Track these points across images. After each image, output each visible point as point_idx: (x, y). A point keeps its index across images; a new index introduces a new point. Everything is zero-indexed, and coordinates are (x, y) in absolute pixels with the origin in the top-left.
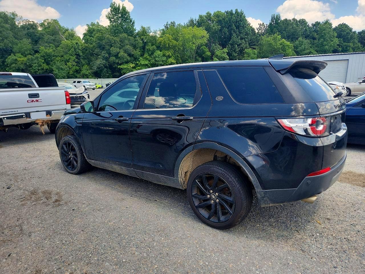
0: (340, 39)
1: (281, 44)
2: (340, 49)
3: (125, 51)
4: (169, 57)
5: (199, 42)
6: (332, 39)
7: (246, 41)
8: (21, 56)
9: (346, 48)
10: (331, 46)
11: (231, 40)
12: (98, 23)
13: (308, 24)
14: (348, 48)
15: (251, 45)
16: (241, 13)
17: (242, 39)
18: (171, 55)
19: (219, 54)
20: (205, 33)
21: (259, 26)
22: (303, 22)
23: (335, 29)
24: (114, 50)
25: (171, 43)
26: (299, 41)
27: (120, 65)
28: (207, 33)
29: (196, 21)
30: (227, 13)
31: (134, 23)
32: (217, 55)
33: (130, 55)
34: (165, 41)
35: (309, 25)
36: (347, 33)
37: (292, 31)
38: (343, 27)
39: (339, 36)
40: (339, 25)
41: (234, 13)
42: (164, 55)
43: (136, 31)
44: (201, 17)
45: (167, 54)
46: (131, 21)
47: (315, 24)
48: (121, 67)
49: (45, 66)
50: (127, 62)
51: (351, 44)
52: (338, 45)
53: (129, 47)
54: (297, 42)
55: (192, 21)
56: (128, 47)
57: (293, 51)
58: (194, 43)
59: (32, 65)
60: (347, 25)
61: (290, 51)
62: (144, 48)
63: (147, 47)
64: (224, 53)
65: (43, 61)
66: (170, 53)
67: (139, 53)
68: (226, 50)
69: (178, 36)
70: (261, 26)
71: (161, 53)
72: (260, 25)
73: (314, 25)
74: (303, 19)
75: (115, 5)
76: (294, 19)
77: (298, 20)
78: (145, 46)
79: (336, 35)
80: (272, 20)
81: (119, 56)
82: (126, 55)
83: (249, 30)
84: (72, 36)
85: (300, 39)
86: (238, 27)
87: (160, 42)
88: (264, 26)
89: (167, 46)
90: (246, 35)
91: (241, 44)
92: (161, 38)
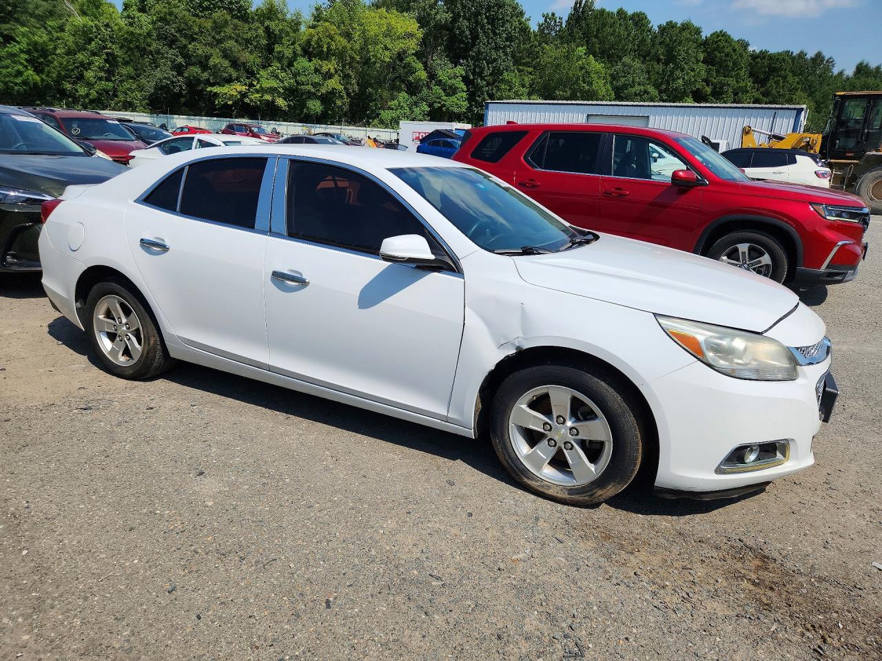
0: (710, 67)
1: (582, 68)
2: (709, 90)
3: (226, 55)
4: (328, 76)
5: (399, 46)
6: (694, 67)
7: (506, 54)
9: (721, 88)
10: (689, 81)
11: (475, 49)
13: (651, 25)
14: (725, 88)
15: (520, 65)
17: (497, 48)
18: (332, 71)
19: (445, 80)
20: (413, 26)
21: (544, 19)
22: (639, 20)
23: (705, 43)
24: (197, 48)
25: (333, 43)
26: (624, 65)
27: (213, 85)
28: (420, 27)
32: (441, 80)
33: (235, 64)
34: (319, 38)
35: (652, 27)
36: (727, 55)
37: (612, 39)
38: (720, 41)
39: (708, 61)
40: (714, 34)
42: (317, 71)
43: (253, 9)
45: (325, 69)
47: (665, 28)
48: (216, 89)
50: (229, 81)
52: (703, 80)
53: (235, 44)
54: (619, 66)
56: (230, 44)
57: (608, 86)
58: (386, 48)
60: (729, 37)
61: (600, 86)
62: (270, 49)
63: (277, 48)
64: (455, 77)
66: (330, 66)
67: (258, 61)
68: (460, 70)
69: (353, 29)
70: (548, 20)
71: (311, 64)
72: (546, 18)
73: (663, 29)
74: (641, 14)
76: (621, 12)
77: (630, 13)
78: (273, 44)
79: (701, 56)
80: (575, 8)
81: (211, 62)
82: (226, 63)
85: (626, 59)
86: (492, 20)
87: (310, 40)
88: (555, 21)
89: (325, 49)
90: (507, 39)
91: (495, 60)
92: (311, 30)
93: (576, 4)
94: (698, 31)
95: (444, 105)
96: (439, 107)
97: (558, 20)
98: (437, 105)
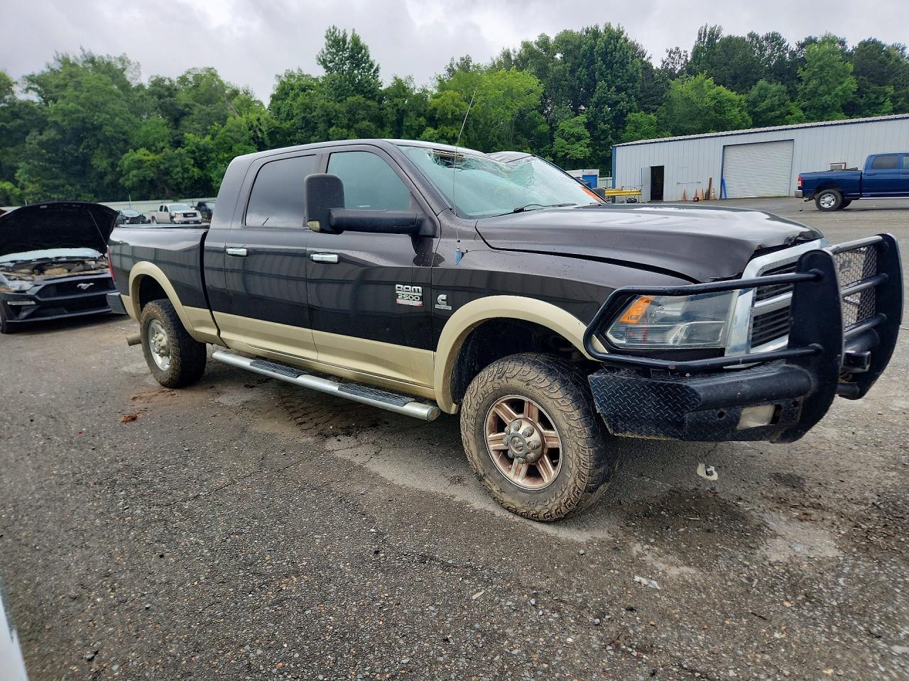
0: (861, 77)
1: (713, 99)
2: (861, 102)
4: (454, 139)
5: (519, 104)
6: (842, 80)
7: (629, 96)
8: (147, 152)
9: (877, 98)
10: (837, 95)
11: (596, 95)
12: (300, 70)
13: (786, 44)
14: (882, 99)
16: (618, 30)
17: (619, 90)
18: (457, 135)
19: (567, 129)
20: (533, 82)
21: (668, 54)
22: (775, 39)
23: (853, 53)
25: (457, 109)
26: (760, 89)
28: (540, 83)
29: (516, 54)
30: (587, 33)
31: (377, 70)
32: (564, 131)
34: (444, 106)
35: (788, 45)
36: (881, 62)
37: (744, 63)
38: (869, 49)
39: (859, 72)
40: (862, 43)
41: (602, 31)
42: (443, 137)
43: (384, 88)
44: (526, 45)
45: (450, 134)
46: (371, 66)
47: (804, 44)
49: (196, 172)
51: (890, 90)
52: (854, 92)
53: (368, 123)
54: (754, 92)
55: (507, 55)
57: (745, 113)
58: (508, 107)
59: (171, 169)
61: (734, 114)
62: (399, 124)
63: (406, 122)
64: (578, 124)
65: (192, 162)
66: (455, 131)
68: (582, 118)
70: (672, 55)
71: (436, 131)
72: (670, 53)
73: (801, 46)
74: (773, 34)
75: (337, 32)
76: (752, 35)
77: (763, 35)
78: (402, 119)
79: (851, 68)
80: (700, 39)
83: (637, 70)
84: (248, 104)
85: (762, 83)
86: (609, 65)
87: (435, 109)
88: (680, 56)
89: (450, 116)
90: (629, 81)
91: (617, 103)
92: (436, 100)
93: (700, 34)
94: (842, 43)
95: (567, 154)
96: (563, 156)
97: (682, 54)
98: (560, 154)
